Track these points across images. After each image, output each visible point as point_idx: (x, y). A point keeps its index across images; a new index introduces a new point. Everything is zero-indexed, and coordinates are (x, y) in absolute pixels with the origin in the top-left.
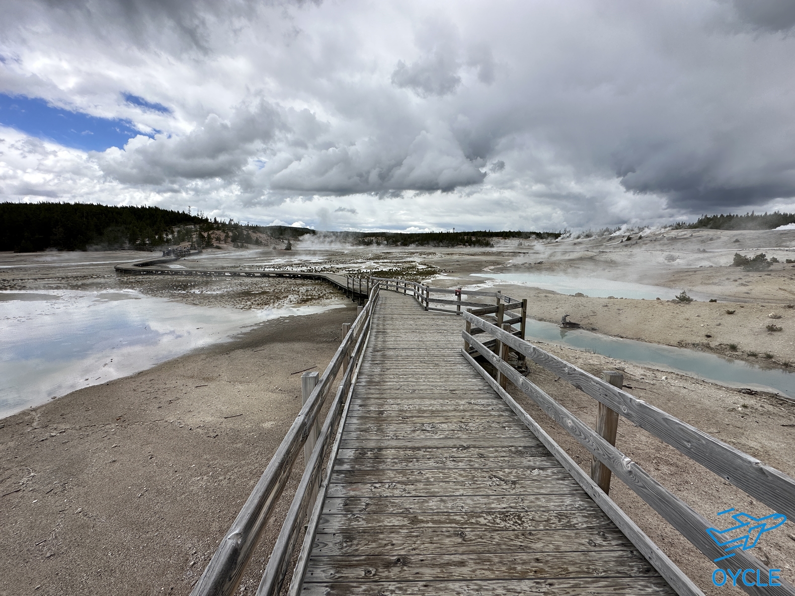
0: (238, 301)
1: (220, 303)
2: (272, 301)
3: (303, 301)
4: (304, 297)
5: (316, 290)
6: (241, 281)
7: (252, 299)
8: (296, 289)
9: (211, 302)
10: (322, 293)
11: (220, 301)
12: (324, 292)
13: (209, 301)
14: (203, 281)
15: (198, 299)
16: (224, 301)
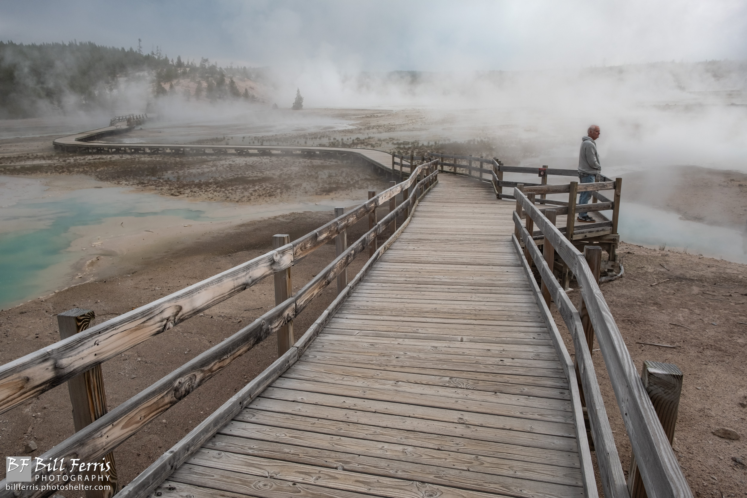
0: (231, 191)
1: (206, 193)
2: (279, 191)
3: (324, 191)
4: (326, 186)
5: (344, 175)
6: (231, 163)
7: (249, 188)
8: (313, 173)
9: (195, 192)
10: (352, 179)
11: (206, 191)
12: (356, 178)
13: (191, 191)
14: (177, 163)
15: (176, 188)
16: (212, 191)
